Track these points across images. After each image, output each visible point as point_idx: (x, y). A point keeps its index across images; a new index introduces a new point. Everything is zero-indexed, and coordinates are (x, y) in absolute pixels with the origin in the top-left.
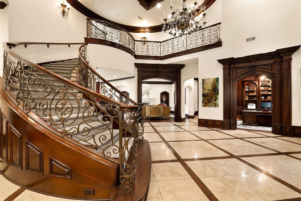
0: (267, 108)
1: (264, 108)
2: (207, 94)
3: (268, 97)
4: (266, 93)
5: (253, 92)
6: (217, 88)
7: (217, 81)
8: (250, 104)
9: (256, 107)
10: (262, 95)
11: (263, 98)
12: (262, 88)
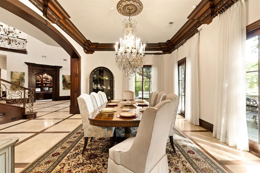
0: (46, 90)
1: (45, 90)
2: (15, 82)
3: (47, 84)
4: (46, 82)
5: (39, 81)
6: (24, 79)
7: (23, 74)
8: (37, 88)
9: (41, 90)
10: (44, 83)
11: (44, 85)
12: (44, 80)
